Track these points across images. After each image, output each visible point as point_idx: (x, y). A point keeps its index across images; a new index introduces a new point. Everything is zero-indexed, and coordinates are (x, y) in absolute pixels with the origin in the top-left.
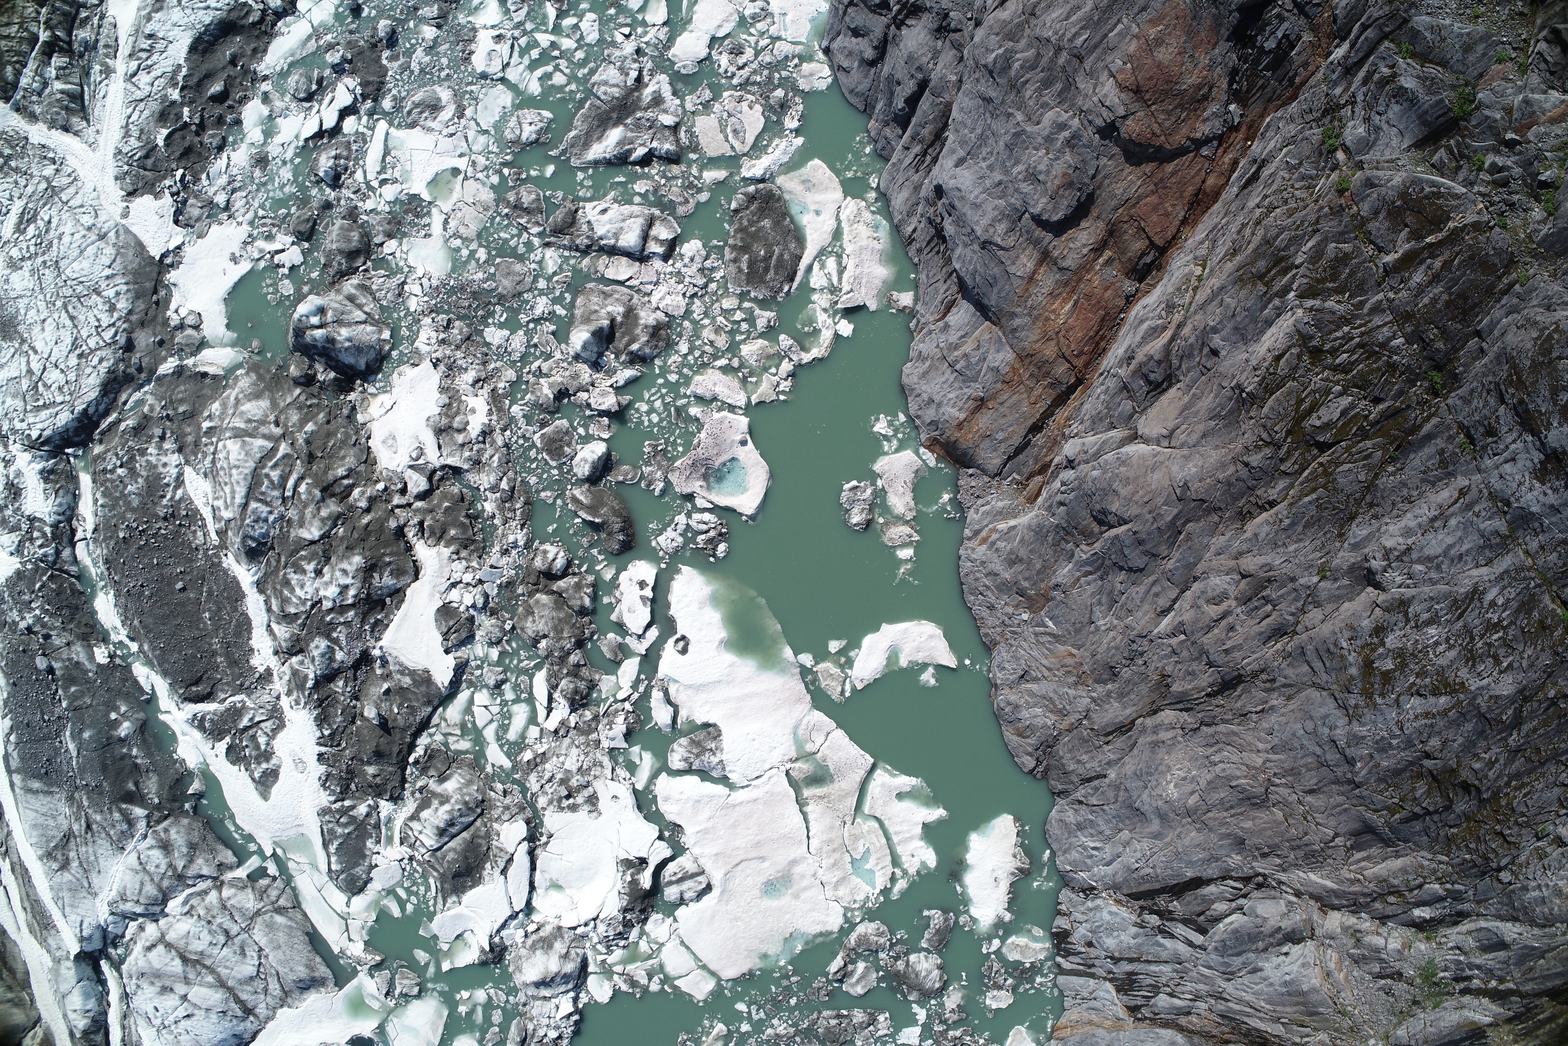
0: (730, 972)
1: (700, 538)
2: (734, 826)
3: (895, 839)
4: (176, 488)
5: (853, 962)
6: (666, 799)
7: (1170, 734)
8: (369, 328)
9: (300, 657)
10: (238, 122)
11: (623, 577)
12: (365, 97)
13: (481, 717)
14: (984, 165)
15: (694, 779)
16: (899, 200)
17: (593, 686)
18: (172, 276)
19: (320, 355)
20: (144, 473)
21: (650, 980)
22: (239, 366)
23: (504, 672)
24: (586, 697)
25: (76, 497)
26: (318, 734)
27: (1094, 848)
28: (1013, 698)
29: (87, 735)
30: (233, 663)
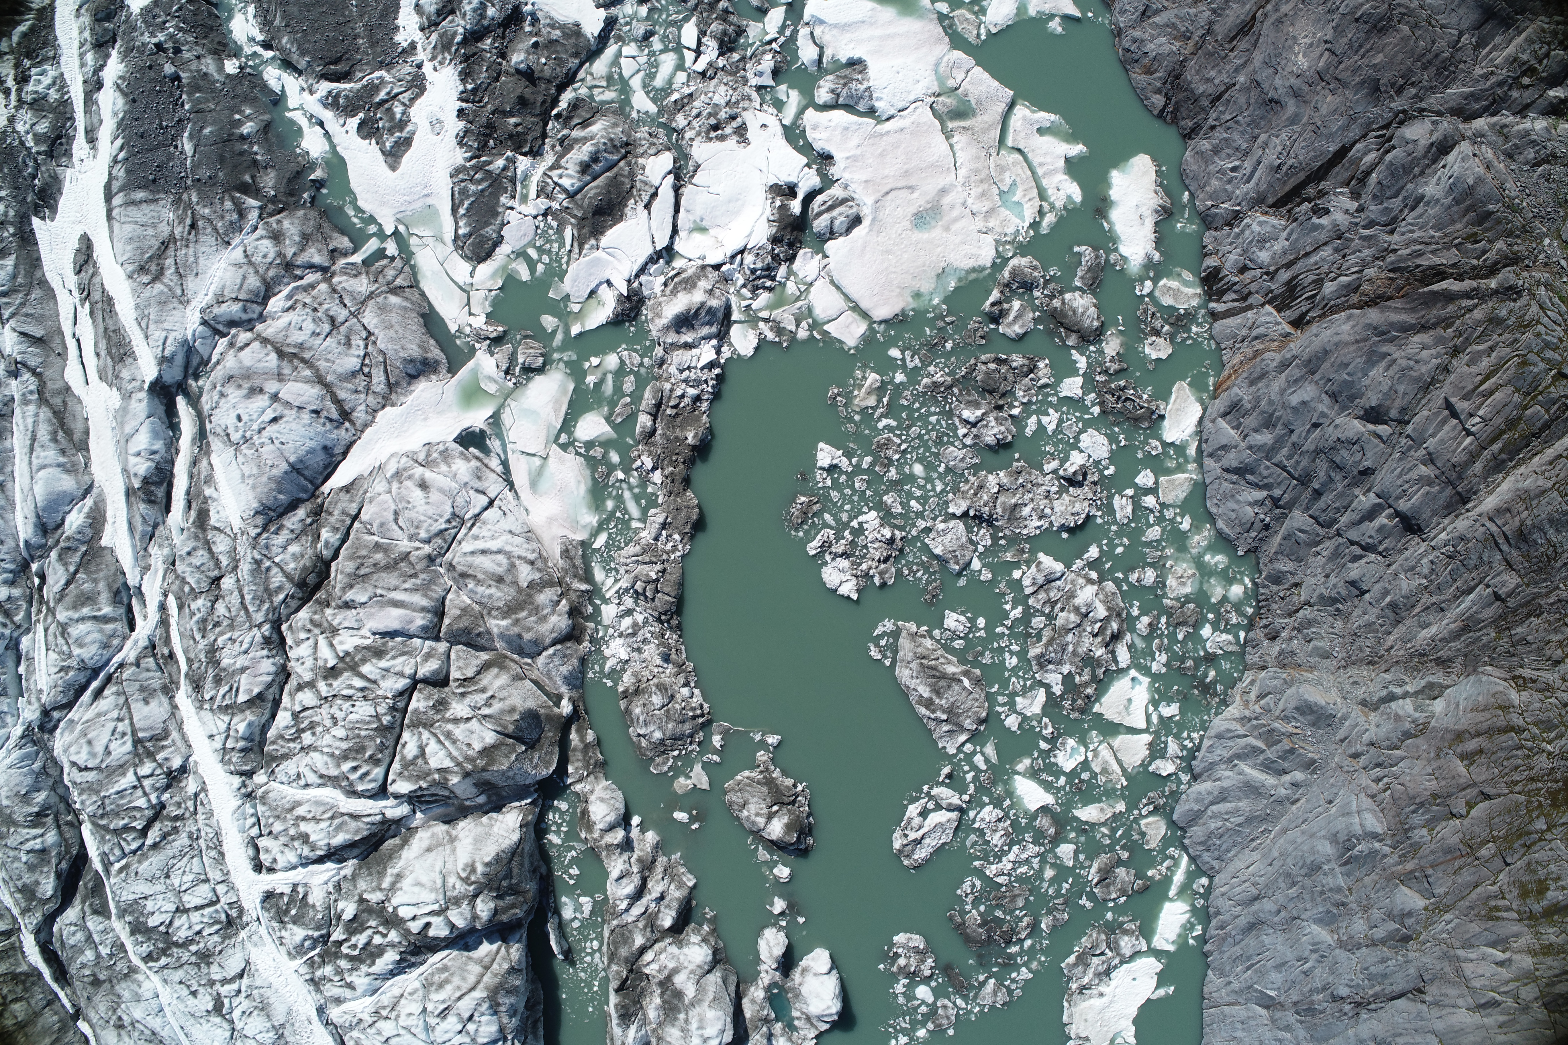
0: (882, 312)
2: (882, 155)
3: (1040, 171)
5: (1009, 300)
6: (815, 128)
9: (450, 19)
13: (627, 67)
15: (842, 113)
17: (740, 30)
21: (798, 325)
23: (653, 25)
24: (734, 41)
26: (461, 88)
27: (1234, 169)
28: (1137, 34)
29: (207, 131)
30: (373, 43)
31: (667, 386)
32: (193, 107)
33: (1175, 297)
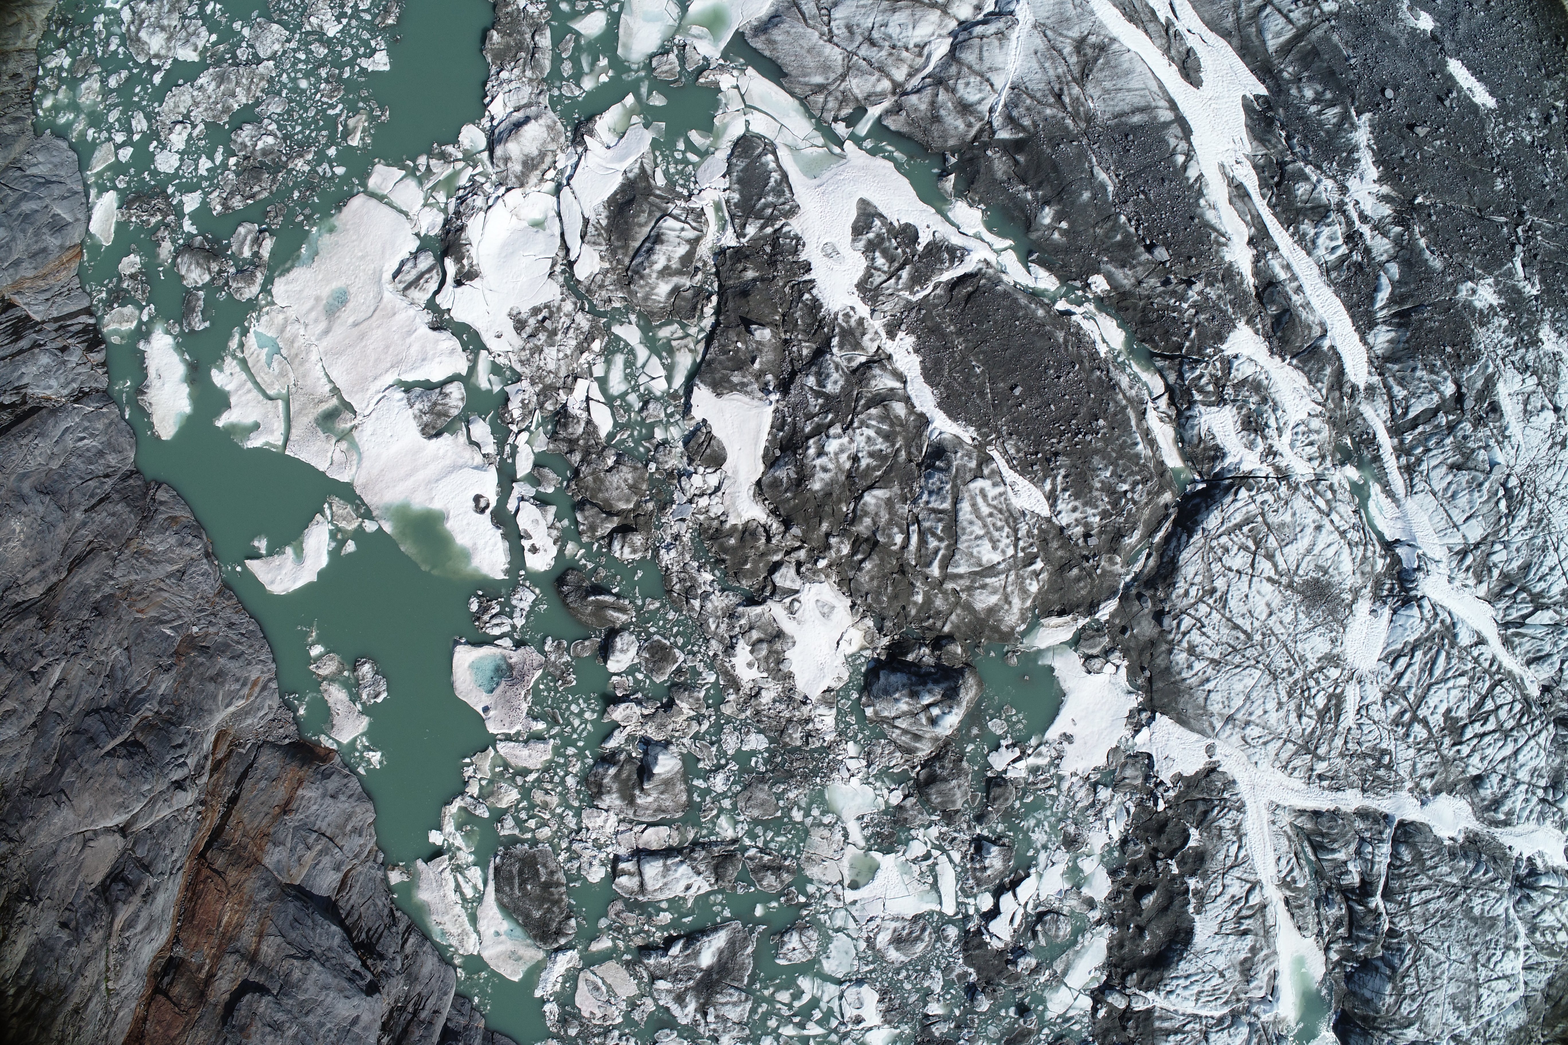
0: (357, 202)
1: (497, 609)
2: (388, 347)
3: (249, 385)
4: (1054, 490)
5: (254, 255)
6: (453, 351)
7: (29, 576)
8: (886, 714)
9: (855, 364)
10: (1113, 873)
11: (554, 551)
12: (979, 932)
13: (656, 367)
14: (329, 1025)
15: (436, 378)
16: (429, 964)
17: (553, 437)
18: (1134, 702)
19: (930, 674)
20: (1096, 493)
21: (428, 166)
22: (1024, 634)
23: (643, 420)
24: (559, 421)
25: (1180, 439)
26: (815, 292)
27: (83, 438)
28: (187, 551)
29: (1086, 195)
30: (935, 330)
31: (529, 73)
32: (1117, 219)
33: (122, 315)
